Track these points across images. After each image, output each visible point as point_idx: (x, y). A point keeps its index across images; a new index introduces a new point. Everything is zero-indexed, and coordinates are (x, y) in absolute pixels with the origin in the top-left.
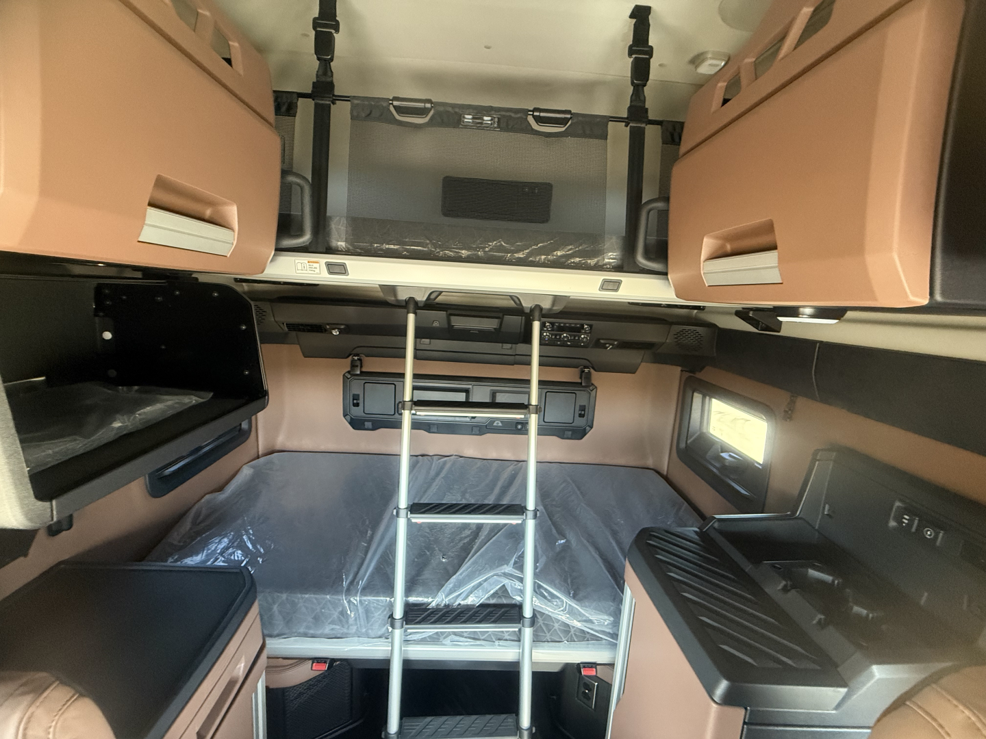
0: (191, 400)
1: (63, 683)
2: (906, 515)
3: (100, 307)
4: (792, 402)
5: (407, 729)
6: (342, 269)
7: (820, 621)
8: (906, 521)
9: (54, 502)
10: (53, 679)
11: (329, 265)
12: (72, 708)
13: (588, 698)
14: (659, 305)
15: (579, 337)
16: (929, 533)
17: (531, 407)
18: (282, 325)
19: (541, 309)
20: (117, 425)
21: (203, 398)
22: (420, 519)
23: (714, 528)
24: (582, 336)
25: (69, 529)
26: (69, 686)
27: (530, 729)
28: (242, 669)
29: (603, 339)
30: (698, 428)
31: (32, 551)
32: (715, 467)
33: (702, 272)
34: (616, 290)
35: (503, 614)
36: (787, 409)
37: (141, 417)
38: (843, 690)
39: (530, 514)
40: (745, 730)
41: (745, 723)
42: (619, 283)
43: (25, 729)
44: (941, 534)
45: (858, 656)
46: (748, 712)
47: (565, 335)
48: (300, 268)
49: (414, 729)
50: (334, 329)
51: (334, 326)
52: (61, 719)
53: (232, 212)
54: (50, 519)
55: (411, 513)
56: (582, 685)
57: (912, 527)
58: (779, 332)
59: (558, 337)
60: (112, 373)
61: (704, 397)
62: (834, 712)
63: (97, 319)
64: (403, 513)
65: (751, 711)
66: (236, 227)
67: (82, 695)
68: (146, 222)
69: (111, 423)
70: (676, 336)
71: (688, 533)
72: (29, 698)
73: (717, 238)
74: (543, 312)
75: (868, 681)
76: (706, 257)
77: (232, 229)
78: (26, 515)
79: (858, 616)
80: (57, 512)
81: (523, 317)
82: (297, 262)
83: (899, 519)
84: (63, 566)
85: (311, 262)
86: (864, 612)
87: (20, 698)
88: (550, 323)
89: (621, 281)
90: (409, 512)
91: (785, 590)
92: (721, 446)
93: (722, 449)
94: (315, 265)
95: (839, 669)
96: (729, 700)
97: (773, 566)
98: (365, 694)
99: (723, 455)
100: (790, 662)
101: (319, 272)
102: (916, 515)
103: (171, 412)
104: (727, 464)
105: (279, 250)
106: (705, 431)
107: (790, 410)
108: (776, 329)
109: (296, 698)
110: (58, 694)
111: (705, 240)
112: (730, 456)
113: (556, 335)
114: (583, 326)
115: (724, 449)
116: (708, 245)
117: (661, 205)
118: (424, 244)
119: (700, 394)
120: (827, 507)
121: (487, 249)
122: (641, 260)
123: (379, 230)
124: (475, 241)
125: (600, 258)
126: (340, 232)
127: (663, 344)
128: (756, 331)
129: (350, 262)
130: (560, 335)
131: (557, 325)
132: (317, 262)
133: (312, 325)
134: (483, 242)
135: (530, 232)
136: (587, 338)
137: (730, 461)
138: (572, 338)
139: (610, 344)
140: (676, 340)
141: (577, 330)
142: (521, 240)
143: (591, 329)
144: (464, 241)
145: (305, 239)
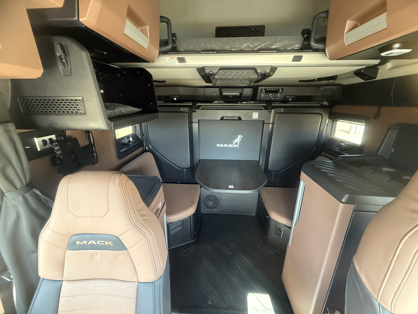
0: (137, 109)
4: (379, 110)
6: (183, 60)
9: (112, 123)
11: (178, 59)
13: (280, 235)
14: (314, 80)
15: (277, 95)
21: (140, 110)
23: (340, 160)
24: (279, 95)
25: (97, 163)
28: (161, 206)
29: (288, 96)
32: (337, 149)
33: (344, 39)
34: (300, 61)
36: (376, 114)
40: (353, 213)
41: (354, 210)
42: (301, 57)
43: (121, 181)
46: (356, 206)
47: (271, 94)
48: (167, 61)
50: (175, 97)
53: (147, 29)
56: (277, 230)
58: (375, 79)
59: (268, 96)
68: (126, 25)
70: (322, 92)
72: (119, 175)
73: (354, 20)
76: (348, 30)
77: (148, 37)
81: (252, 89)
82: (166, 58)
85: (171, 58)
88: (264, 89)
89: (302, 56)
93: (340, 143)
96: (348, 202)
98: (195, 232)
99: (342, 144)
101: (175, 62)
105: (160, 53)
107: (378, 113)
108: (374, 77)
111: (348, 22)
112: (345, 144)
113: (267, 95)
114: (279, 89)
115: (342, 141)
116: (349, 24)
117: (324, 15)
118: (216, 48)
119: (332, 120)
120: (393, 150)
121: (242, 48)
122: (313, 44)
123: (197, 43)
124: (237, 45)
125: (292, 48)
126: (181, 46)
127: (315, 96)
128: (363, 81)
129: (187, 57)
130: (269, 95)
131: (267, 90)
132: (174, 58)
133: (166, 96)
134: (240, 44)
135: (261, 38)
136: (280, 95)
137: (344, 146)
138: (274, 96)
139: (291, 98)
140: (322, 94)
141: (276, 92)
142: (257, 42)
143: (282, 91)
144: (232, 45)
145: (169, 47)
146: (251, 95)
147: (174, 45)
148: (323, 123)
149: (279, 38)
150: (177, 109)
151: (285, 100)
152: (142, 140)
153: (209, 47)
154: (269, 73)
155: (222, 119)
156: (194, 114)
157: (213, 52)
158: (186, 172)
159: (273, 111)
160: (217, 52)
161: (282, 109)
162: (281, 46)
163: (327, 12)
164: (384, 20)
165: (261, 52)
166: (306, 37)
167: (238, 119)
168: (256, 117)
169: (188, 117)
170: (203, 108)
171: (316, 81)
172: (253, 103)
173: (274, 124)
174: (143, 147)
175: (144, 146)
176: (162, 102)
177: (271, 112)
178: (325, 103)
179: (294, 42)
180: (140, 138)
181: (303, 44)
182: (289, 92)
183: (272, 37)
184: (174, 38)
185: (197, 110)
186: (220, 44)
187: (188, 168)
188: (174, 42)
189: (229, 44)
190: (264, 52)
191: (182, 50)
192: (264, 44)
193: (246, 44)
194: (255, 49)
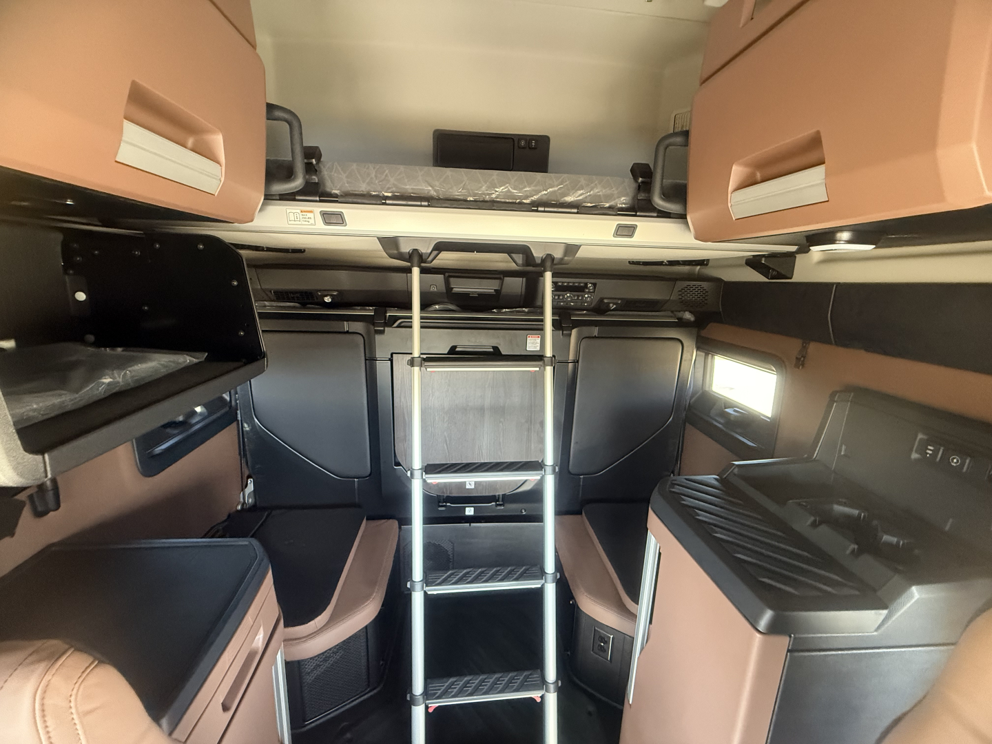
0: (186, 359)
1: (78, 650)
2: (930, 446)
3: (69, 264)
4: (804, 348)
5: (433, 690)
6: (338, 219)
7: (853, 551)
8: (930, 452)
9: (46, 456)
10: (67, 646)
11: (324, 214)
12: (90, 676)
13: (604, 650)
14: (660, 263)
15: (583, 296)
16: (955, 461)
17: (545, 359)
18: (269, 293)
19: (553, 259)
20: (107, 380)
21: (197, 358)
22: (436, 479)
23: (735, 475)
24: (586, 296)
25: (57, 509)
26: (86, 652)
27: (556, 682)
28: (261, 640)
29: (607, 298)
30: (701, 386)
31: (19, 530)
32: (720, 423)
33: (729, 205)
34: (631, 236)
35: (524, 572)
36: (798, 357)
37: (133, 374)
38: (885, 612)
39: (549, 470)
40: (789, 657)
41: (788, 651)
42: (634, 228)
43: (43, 698)
44: (968, 461)
45: (897, 579)
46: (792, 639)
47: (568, 295)
48: (292, 218)
49: (439, 690)
50: (326, 296)
51: (326, 293)
52: (82, 687)
53: (218, 141)
54: (43, 475)
55: (426, 474)
56: (597, 637)
57: (937, 457)
58: (791, 278)
59: (561, 298)
60: (91, 338)
61: (707, 355)
62: (875, 633)
63: (67, 278)
64: (417, 474)
65: (795, 638)
66: (222, 159)
67: (101, 662)
68: (123, 138)
69: (100, 378)
70: (680, 293)
71: (709, 481)
72: (41, 667)
73: (746, 165)
74: (555, 262)
75: (909, 601)
76: (734, 187)
77: (218, 162)
78: (15, 469)
79: (889, 545)
80: (51, 466)
81: (524, 279)
82: (288, 211)
83: (922, 451)
84: (53, 549)
85: (305, 212)
86: (894, 540)
87: (32, 667)
89: (637, 226)
90: (424, 473)
91: (814, 525)
92: (725, 403)
93: (725, 406)
94: (309, 215)
95: (879, 593)
96: (775, 628)
97: (799, 504)
98: (381, 663)
99: (728, 410)
100: (829, 589)
101: (313, 222)
102: (941, 445)
103: (164, 371)
104: (732, 419)
105: (269, 197)
106: (707, 389)
107: (802, 357)
108: (788, 276)
109: (312, 671)
110: (75, 662)
111: (734, 168)
112: (735, 411)
113: (559, 296)
114: (586, 284)
115: (729, 404)
116: (737, 172)
117: (679, 140)
118: (426, 192)
119: (703, 352)
120: (844, 447)
121: (494, 196)
122: (658, 201)
123: (376, 176)
124: (481, 187)
125: (612, 203)
126: (335, 180)
127: (667, 301)
128: (767, 280)
129: (348, 211)
130: (563, 296)
131: (560, 284)
132: (311, 212)
133: (302, 292)
134: (489, 188)
135: (539, 176)
136: (590, 297)
137: (735, 416)
138: (576, 298)
139: (614, 304)
140: (680, 297)
141: (581, 289)
142: (529, 184)
143: (595, 288)
144: (469, 187)
145: (298, 183)
146: (523, 293)
147: (312, 179)
148: (685, 360)
149: (583, 180)
150: (335, 325)
151: (601, 308)
152: (233, 403)
153: (409, 187)
154: (562, 259)
155: (453, 350)
156: (378, 338)
157: (419, 203)
158: (358, 487)
159: (574, 332)
160: (429, 202)
161: (593, 327)
162: (586, 197)
163: (686, 134)
164: (819, 182)
165: (540, 209)
166: (642, 182)
167: (492, 350)
168: (535, 347)
169: (362, 346)
170: (402, 324)
171: (666, 265)
172: (528, 313)
173: (578, 362)
174: (234, 424)
175: (238, 421)
176: (292, 304)
177: (570, 335)
178: (688, 316)
179: (616, 192)
180: (228, 399)
181: (635, 198)
182: (609, 290)
183: (566, 175)
184: (314, 161)
185: (386, 329)
186: (437, 183)
187: (364, 476)
188: (310, 169)
189: (462, 185)
190: (546, 209)
191: (337, 192)
192: (546, 191)
193: (503, 187)
194: (525, 201)
